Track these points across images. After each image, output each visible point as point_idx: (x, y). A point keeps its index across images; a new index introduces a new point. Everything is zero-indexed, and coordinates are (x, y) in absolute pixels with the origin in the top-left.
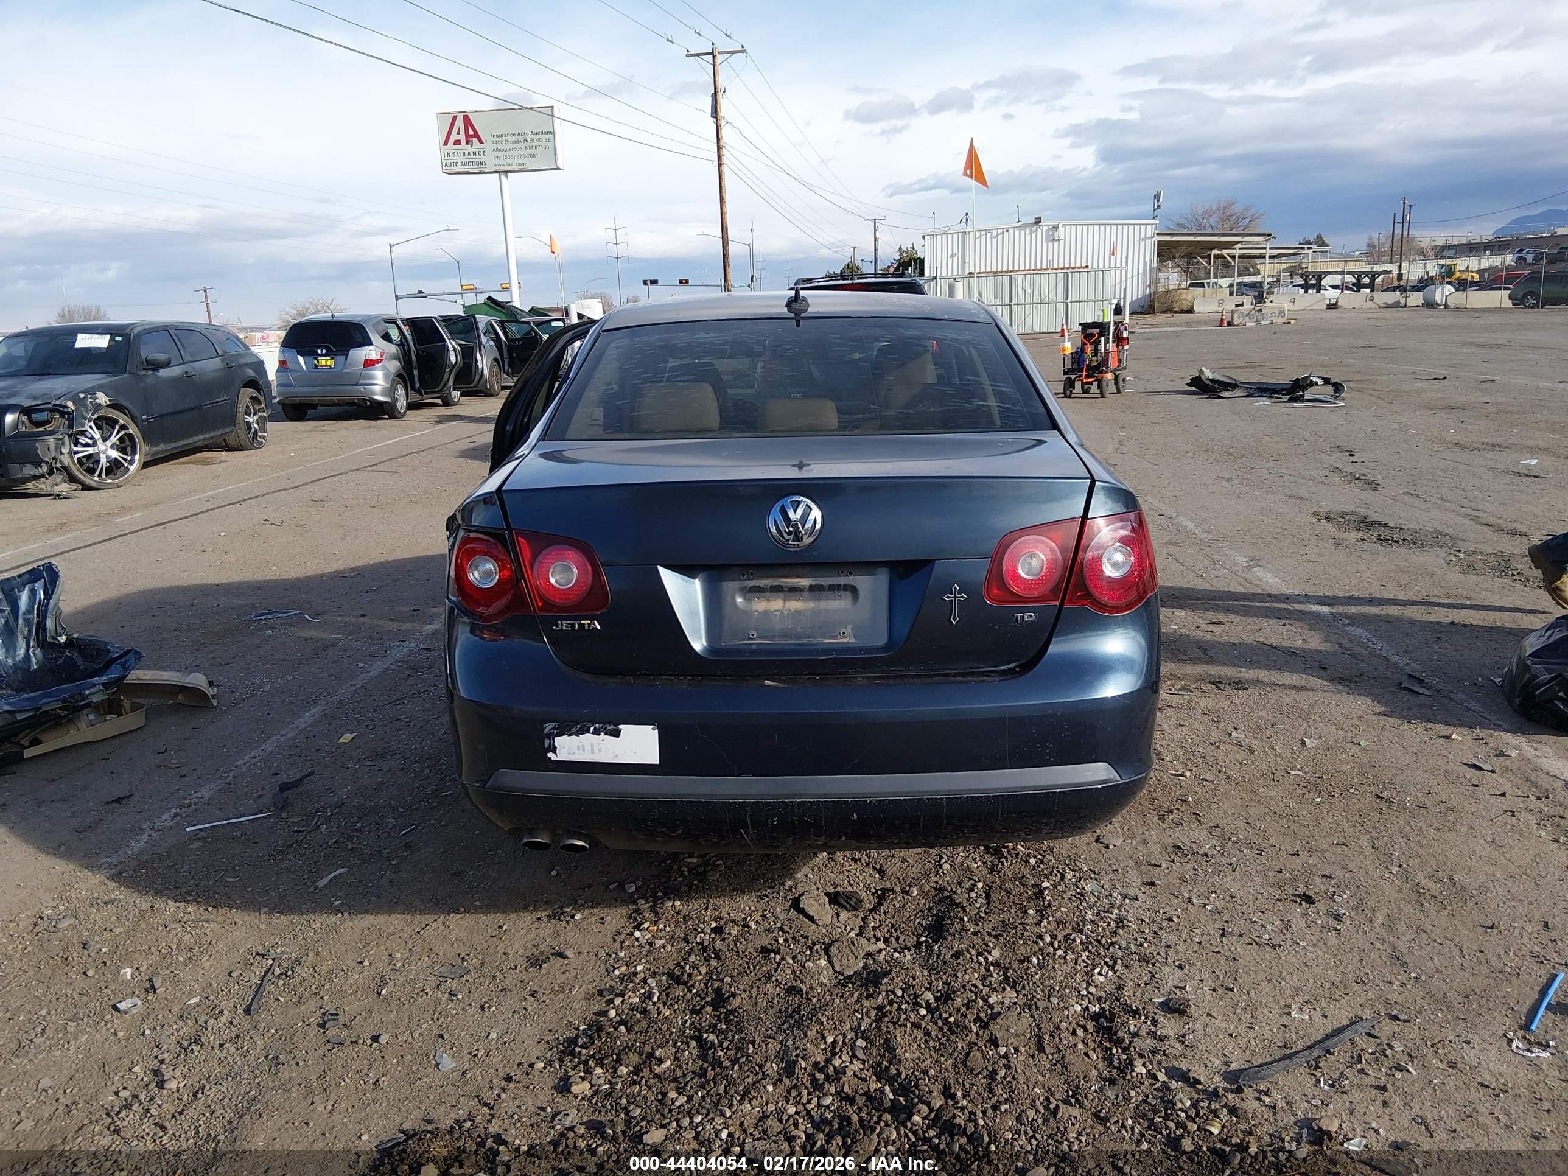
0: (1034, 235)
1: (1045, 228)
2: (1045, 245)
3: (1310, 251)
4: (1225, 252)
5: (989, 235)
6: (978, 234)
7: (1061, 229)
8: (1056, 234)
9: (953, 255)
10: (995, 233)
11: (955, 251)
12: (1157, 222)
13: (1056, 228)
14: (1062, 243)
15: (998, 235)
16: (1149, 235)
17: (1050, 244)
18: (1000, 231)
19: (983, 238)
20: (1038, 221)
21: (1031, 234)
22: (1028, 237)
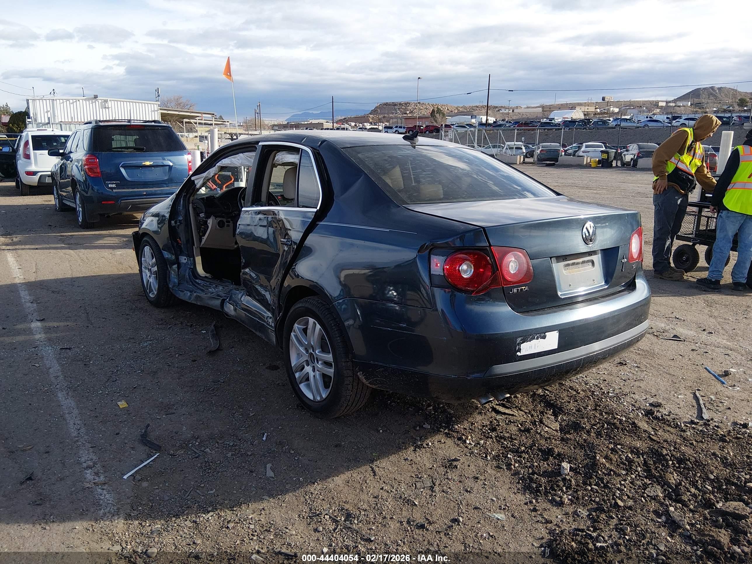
0: (94, 104)
1: (100, 101)
2: (101, 110)
3: (228, 123)
4: (192, 121)
5: (68, 102)
6: (61, 101)
7: (109, 103)
8: (107, 105)
9: (47, 112)
10: (71, 101)
11: (49, 109)
12: (159, 103)
13: (106, 101)
14: (110, 109)
15: (73, 103)
16: (156, 109)
17: (104, 110)
18: (74, 101)
19: (65, 103)
20: (96, 97)
21: (92, 103)
22: (91, 105)
